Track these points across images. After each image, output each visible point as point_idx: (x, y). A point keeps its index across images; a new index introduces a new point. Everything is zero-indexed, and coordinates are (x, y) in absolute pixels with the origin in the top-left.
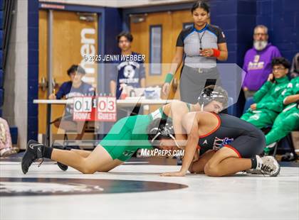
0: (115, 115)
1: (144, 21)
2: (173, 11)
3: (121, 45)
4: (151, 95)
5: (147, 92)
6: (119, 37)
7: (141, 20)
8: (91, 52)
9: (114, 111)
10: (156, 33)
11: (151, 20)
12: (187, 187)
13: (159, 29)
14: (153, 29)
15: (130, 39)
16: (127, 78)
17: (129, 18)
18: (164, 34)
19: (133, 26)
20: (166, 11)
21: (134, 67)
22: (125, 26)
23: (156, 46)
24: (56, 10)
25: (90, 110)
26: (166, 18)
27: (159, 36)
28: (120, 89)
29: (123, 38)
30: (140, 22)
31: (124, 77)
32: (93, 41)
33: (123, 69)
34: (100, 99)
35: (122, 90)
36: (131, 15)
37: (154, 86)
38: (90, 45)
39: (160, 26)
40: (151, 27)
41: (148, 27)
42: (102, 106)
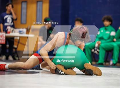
4: (22, 32)
9: (4, 39)
10: (24, 5)
13: (25, 3)
16: (9, 23)
22: (10, 2)
23: (24, 11)
28: (7, 29)
31: (7, 22)
33: (6, 19)
35: (8, 30)
37: (23, 28)
40: (22, 2)
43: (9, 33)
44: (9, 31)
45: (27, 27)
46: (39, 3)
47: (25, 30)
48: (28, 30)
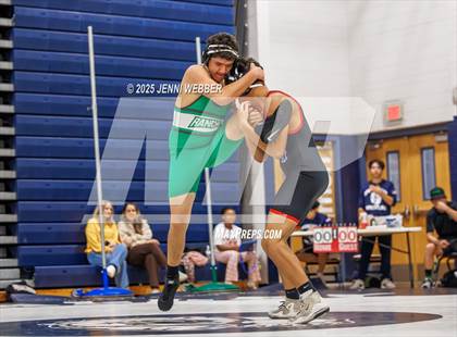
0: (356, 245)
2: (409, 136)
4: (392, 223)
7: (377, 146)
9: (355, 241)
10: (392, 160)
11: (387, 146)
12: (441, 317)
13: (396, 155)
14: (390, 156)
18: (402, 160)
19: (369, 153)
20: (402, 137)
23: (394, 173)
25: (331, 241)
26: (402, 144)
27: (397, 162)
29: (375, 165)
30: (375, 150)
33: (369, 195)
34: (340, 229)
37: (395, 214)
39: (397, 152)
40: (388, 153)
41: (384, 154)
42: (343, 236)
43: (365, 226)
45: (402, 210)
46: (425, 152)
47: (399, 218)
48: (406, 217)
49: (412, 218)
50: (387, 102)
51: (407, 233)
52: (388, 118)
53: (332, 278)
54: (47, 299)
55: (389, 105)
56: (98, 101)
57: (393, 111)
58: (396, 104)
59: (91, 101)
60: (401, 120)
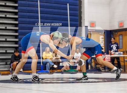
0: (110, 60)
1: (117, 34)
2: (125, 31)
3: (112, 40)
4: (120, 54)
5: (119, 53)
6: (111, 38)
7: (116, 33)
8: (103, 42)
9: (110, 58)
10: (121, 37)
11: (119, 33)
13: (121, 36)
14: (120, 36)
15: (114, 39)
17: (113, 33)
18: (123, 37)
19: (114, 35)
20: (123, 31)
21: (116, 46)
22: (112, 35)
23: (121, 40)
24: (93, 32)
26: (123, 33)
29: (112, 39)
30: (116, 34)
31: (113, 49)
32: (103, 40)
33: (112, 47)
34: (106, 55)
36: (114, 32)
37: (121, 52)
38: (102, 41)
39: (122, 35)
40: (119, 35)
42: (106, 57)
43: (113, 55)
44: (112, 53)
45: (123, 50)
47: (122, 53)
48: (124, 52)
49: (125, 53)
50: (120, 21)
51: (124, 57)
52: (120, 26)
53: (103, 68)
54: (26, 73)
55: (120, 22)
56: (40, 20)
57: (121, 24)
58: (122, 22)
59: (39, 20)
60: (123, 26)
